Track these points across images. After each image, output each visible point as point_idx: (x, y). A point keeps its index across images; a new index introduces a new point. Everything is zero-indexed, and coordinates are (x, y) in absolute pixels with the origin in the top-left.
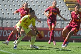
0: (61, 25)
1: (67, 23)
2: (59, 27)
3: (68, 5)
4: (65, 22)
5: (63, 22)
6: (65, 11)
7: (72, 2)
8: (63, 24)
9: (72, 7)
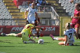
0: (2, 23)
1: (7, 21)
2: (1, 25)
3: (8, 8)
4: (6, 21)
5: (4, 21)
6: (6, 12)
7: (11, 6)
8: (4, 22)
9: (11, 9)
